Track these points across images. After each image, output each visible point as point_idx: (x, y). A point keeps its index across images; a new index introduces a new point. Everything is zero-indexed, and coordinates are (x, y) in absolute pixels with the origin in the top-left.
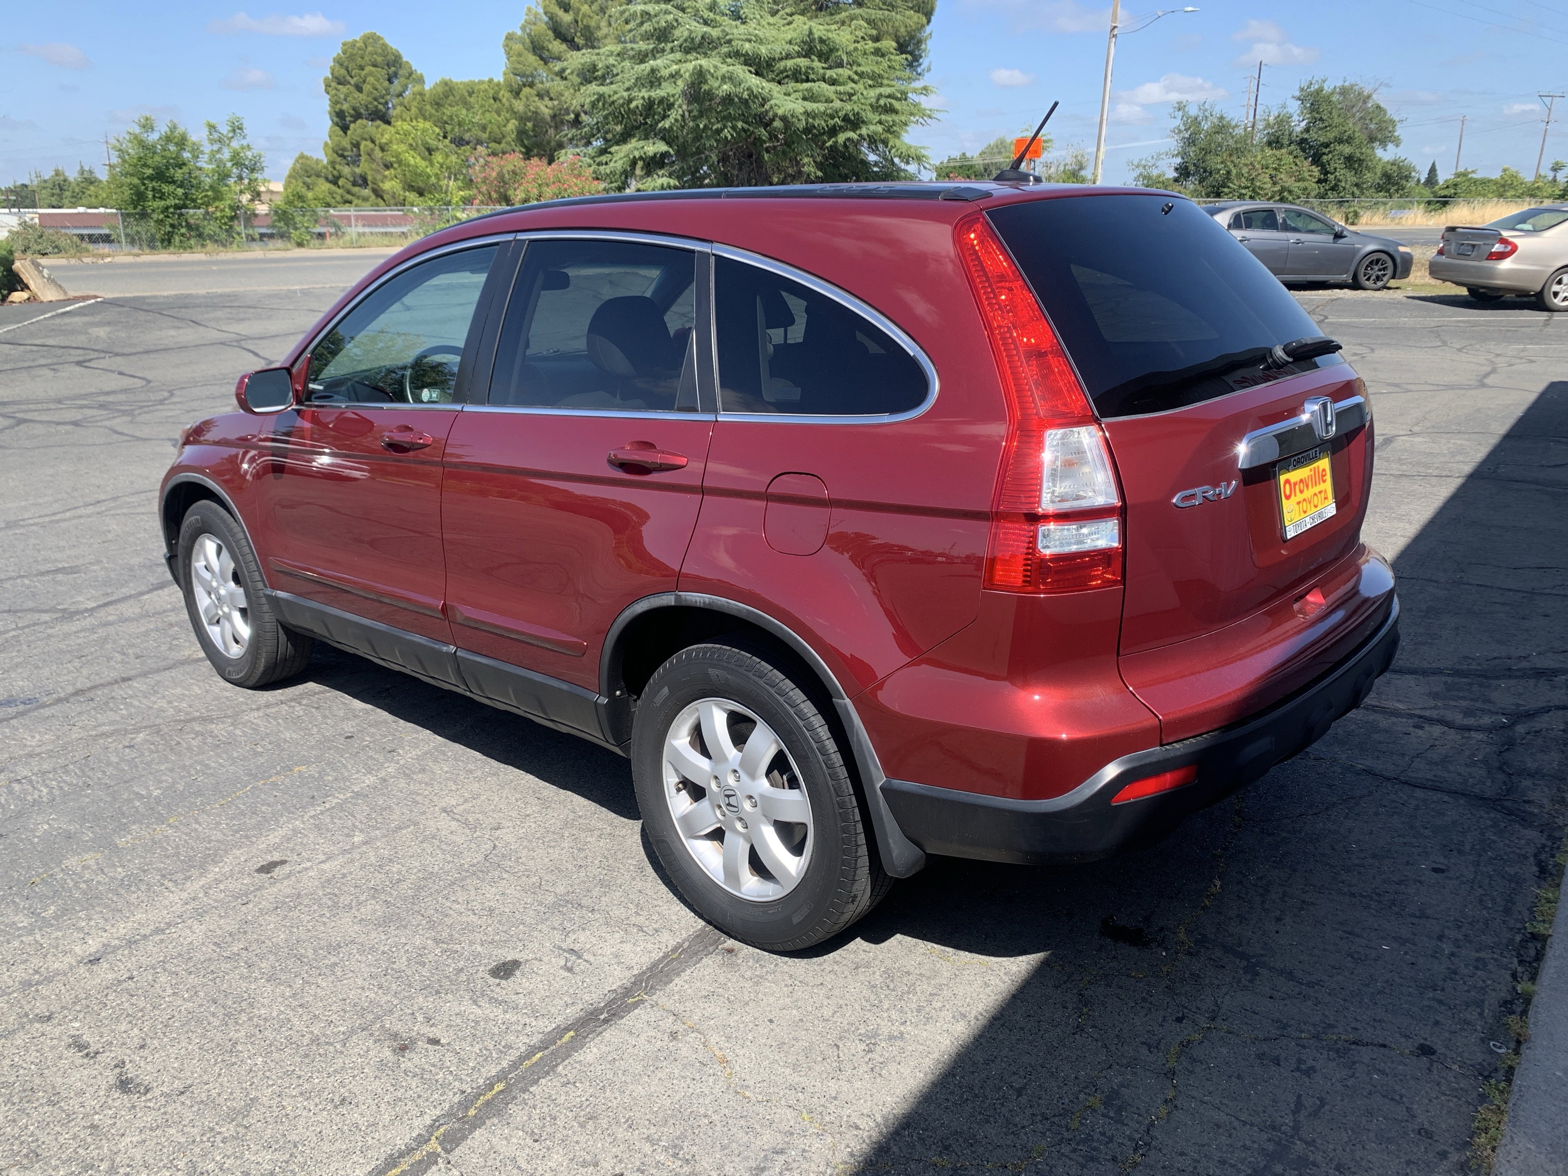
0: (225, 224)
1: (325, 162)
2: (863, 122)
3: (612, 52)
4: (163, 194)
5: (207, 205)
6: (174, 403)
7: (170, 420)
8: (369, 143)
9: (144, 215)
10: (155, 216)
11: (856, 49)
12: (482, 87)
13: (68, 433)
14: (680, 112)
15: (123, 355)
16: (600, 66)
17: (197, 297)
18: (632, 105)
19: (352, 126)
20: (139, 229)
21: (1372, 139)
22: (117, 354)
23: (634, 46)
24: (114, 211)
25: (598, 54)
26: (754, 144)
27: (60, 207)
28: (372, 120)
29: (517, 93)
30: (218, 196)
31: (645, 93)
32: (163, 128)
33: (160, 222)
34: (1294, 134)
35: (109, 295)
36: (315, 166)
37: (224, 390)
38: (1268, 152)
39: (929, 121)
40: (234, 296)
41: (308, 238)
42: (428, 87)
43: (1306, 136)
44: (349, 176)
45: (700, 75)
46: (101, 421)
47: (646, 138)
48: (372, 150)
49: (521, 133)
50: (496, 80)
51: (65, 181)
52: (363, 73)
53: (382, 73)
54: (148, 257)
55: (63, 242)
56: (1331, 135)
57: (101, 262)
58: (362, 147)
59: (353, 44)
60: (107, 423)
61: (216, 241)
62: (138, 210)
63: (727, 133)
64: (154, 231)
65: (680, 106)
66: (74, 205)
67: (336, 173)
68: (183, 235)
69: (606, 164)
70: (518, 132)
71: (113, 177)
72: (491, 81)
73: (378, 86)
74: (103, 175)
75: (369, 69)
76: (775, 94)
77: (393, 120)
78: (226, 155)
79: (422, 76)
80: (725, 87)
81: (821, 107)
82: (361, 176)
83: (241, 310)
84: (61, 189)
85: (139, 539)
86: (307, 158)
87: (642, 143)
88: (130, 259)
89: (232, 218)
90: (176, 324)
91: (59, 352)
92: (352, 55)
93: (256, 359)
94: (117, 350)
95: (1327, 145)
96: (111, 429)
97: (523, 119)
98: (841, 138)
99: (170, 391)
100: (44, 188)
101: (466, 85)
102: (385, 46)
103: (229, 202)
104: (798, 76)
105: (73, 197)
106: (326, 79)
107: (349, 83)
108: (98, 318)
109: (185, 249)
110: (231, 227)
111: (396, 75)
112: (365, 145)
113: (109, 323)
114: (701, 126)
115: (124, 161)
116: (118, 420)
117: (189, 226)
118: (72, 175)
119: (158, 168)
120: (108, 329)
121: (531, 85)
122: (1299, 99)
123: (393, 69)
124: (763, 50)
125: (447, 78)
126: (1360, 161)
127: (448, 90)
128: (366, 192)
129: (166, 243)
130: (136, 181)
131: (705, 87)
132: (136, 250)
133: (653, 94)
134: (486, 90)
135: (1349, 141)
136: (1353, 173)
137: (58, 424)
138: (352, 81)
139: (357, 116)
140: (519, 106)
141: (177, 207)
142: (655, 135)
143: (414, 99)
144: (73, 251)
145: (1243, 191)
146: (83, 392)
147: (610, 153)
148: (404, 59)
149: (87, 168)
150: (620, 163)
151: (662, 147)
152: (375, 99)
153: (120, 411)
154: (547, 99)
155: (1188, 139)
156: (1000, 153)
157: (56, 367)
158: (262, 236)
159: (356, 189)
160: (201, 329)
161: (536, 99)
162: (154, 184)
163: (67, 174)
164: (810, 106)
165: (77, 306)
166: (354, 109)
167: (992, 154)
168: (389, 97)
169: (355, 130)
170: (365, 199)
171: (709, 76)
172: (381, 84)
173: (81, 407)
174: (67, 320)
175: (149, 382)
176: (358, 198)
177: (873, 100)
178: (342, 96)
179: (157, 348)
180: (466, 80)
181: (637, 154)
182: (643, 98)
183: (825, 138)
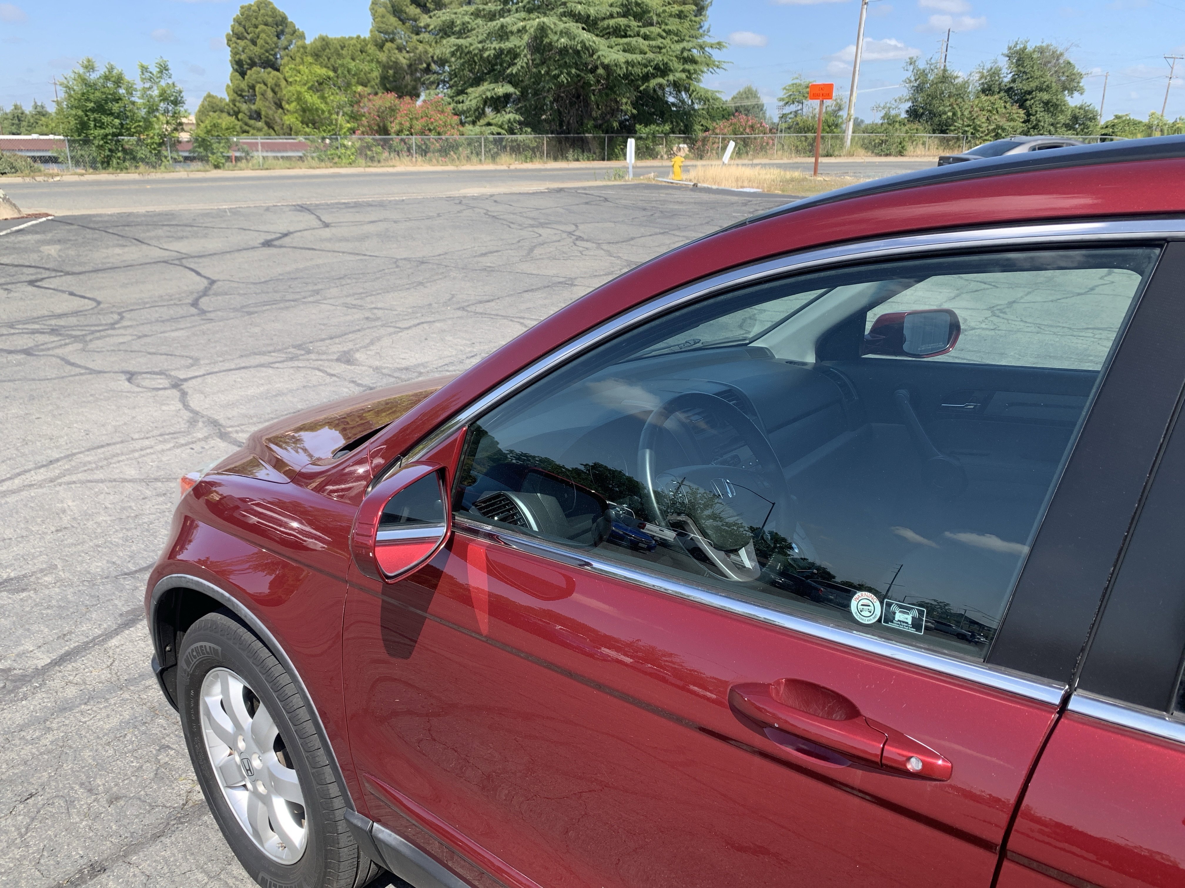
0: (155, 149)
1: (227, 100)
2: (671, 70)
3: (467, 12)
4: (103, 123)
5: (140, 133)
6: (125, 327)
7: (122, 347)
8: (262, 85)
9: (87, 142)
10: (96, 142)
11: (664, 11)
12: (352, 42)
13: (19, 364)
14: (525, 60)
15: (73, 274)
16: (458, 22)
17: (137, 215)
18: (486, 55)
19: (249, 72)
20: (83, 153)
21: (1065, 88)
22: (67, 273)
23: (485, 7)
24: (61, 137)
25: (456, 13)
26: (583, 87)
27: (18, 134)
28: (264, 68)
29: (381, 47)
30: (148, 125)
31: (496, 45)
32: (101, 70)
33: (100, 147)
34: (1003, 84)
35: (60, 213)
36: (219, 104)
37: (172, 312)
38: (984, 98)
39: (717, 70)
40: (170, 215)
41: (223, 161)
42: (308, 41)
43: (1012, 85)
44: (246, 112)
45: (542, 29)
46: (53, 348)
47: (496, 82)
48: (265, 91)
49: (384, 78)
50: (362, 37)
51: (22, 113)
52: (257, 30)
53: (271, 30)
54: (91, 177)
55: (19, 164)
56: (1033, 85)
57: (51, 180)
58: (257, 89)
59: (249, 7)
60: (59, 352)
61: (147, 163)
62: (82, 137)
63: (563, 78)
64: (95, 154)
65: (525, 56)
66: (29, 133)
67: (236, 109)
68: (119, 158)
69: (463, 102)
70: (381, 78)
71: (60, 111)
72: (358, 37)
73: (269, 41)
74: (52, 109)
75: (261, 27)
76: (602, 47)
77: (281, 68)
78: (156, 92)
79: (303, 33)
80: (563, 40)
81: (638, 57)
82: (256, 111)
83: (179, 228)
84: (19, 120)
85: (99, 524)
86: (213, 97)
87: (492, 86)
88: (76, 178)
89: (160, 145)
90: (121, 242)
91: (13, 270)
92: (248, 16)
93: (198, 278)
94: (68, 269)
95: (1030, 93)
96: (63, 359)
97: (385, 67)
98: (653, 83)
99: (119, 314)
100: (6, 119)
101: (339, 40)
102: (274, 10)
103: (157, 131)
104: (618, 32)
105: (29, 126)
106: (228, 35)
107: (246, 38)
108: (49, 236)
109: (121, 170)
110: (159, 152)
111: (282, 32)
112: (259, 87)
113: (59, 241)
114: (543, 72)
115: (70, 96)
116: (70, 348)
117: (124, 150)
118: (28, 109)
119: (98, 102)
120: (58, 247)
121: (392, 41)
122: (1008, 56)
123: (280, 27)
124: (592, 11)
125: (324, 34)
126: (1056, 106)
127: (325, 43)
128: (260, 124)
129: (105, 165)
130: (80, 113)
131: (546, 41)
132: (80, 171)
133: (503, 46)
134: (354, 45)
135: (1048, 89)
136: (1050, 115)
137: (10, 352)
138: (249, 37)
139: (253, 64)
140: (383, 57)
141: (114, 135)
142: (503, 79)
143: (298, 51)
144: (27, 172)
145: (966, 129)
146: (35, 315)
147: (467, 94)
148: (289, 20)
149: (39, 104)
150: (474, 103)
151: (509, 89)
152: (267, 51)
153: (72, 336)
154: (404, 52)
155: (917, 87)
156: (747, 98)
157: (9, 287)
158: (186, 159)
159: (252, 122)
160: (144, 247)
161: (396, 51)
162: (96, 115)
163: (24, 108)
164: (630, 57)
165: (30, 224)
166: (250, 59)
167: (741, 99)
168: (277, 50)
169: (251, 75)
170: (260, 130)
171: (549, 32)
172: (271, 39)
173: (34, 332)
174: (20, 238)
175: (99, 303)
176: (254, 128)
177: (679, 53)
178: (241, 49)
179: (105, 266)
180: (339, 36)
181: (489, 94)
182: (495, 49)
183: (640, 83)
